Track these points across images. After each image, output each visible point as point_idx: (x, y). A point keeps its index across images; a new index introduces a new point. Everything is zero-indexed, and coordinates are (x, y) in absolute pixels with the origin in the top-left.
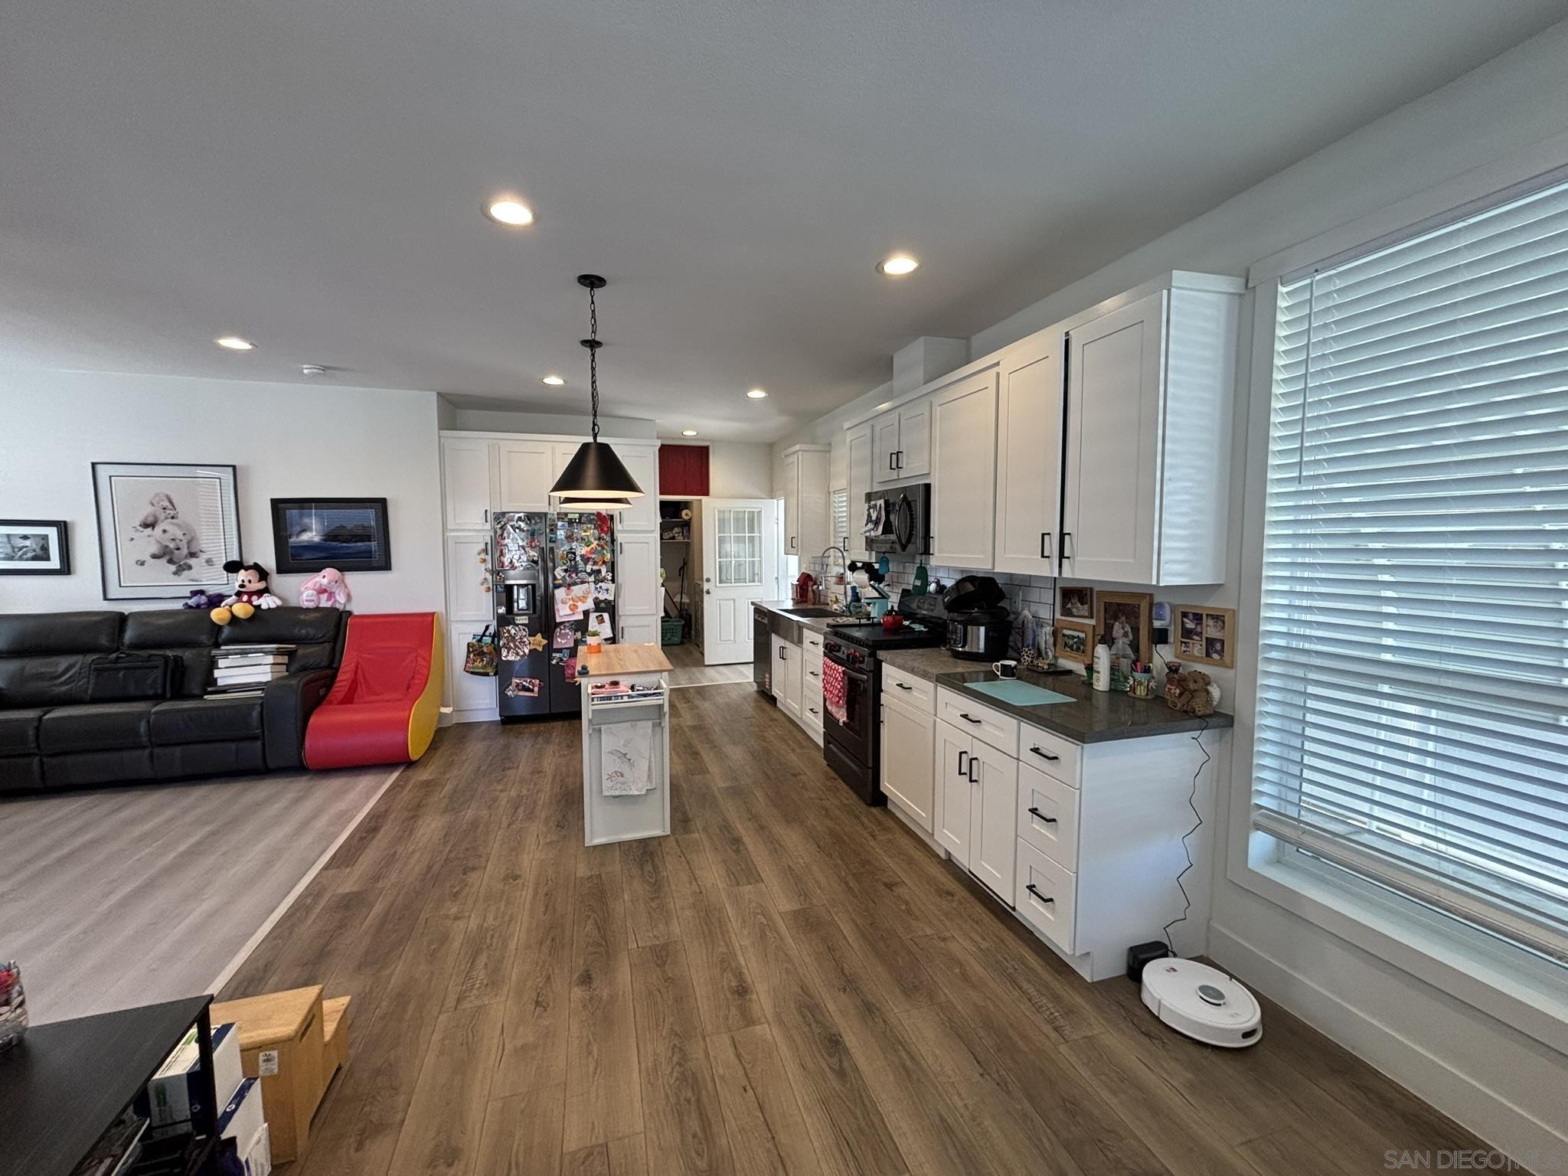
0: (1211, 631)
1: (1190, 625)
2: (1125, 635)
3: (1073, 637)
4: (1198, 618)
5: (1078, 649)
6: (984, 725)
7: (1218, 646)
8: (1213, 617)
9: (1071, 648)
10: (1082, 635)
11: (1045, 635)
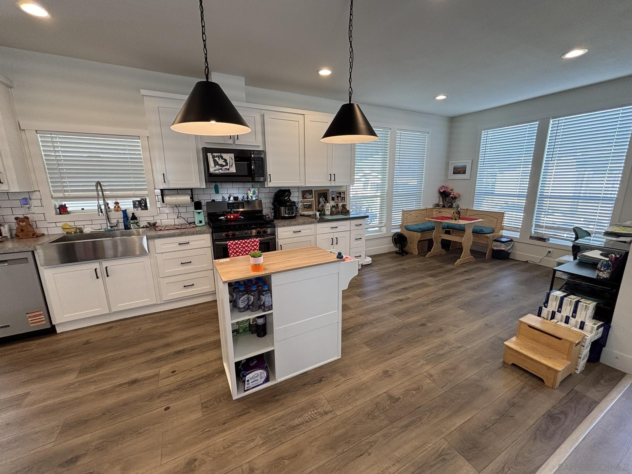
0: (342, 196)
1: (338, 195)
2: (323, 200)
3: (307, 205)
4: (340, 193)
5: (309, 207)
6: (339, 227)
7: (343, 198)
8: (343, 192)
9: (307, 208)
10: (310, 203)
11: (300, 205)
